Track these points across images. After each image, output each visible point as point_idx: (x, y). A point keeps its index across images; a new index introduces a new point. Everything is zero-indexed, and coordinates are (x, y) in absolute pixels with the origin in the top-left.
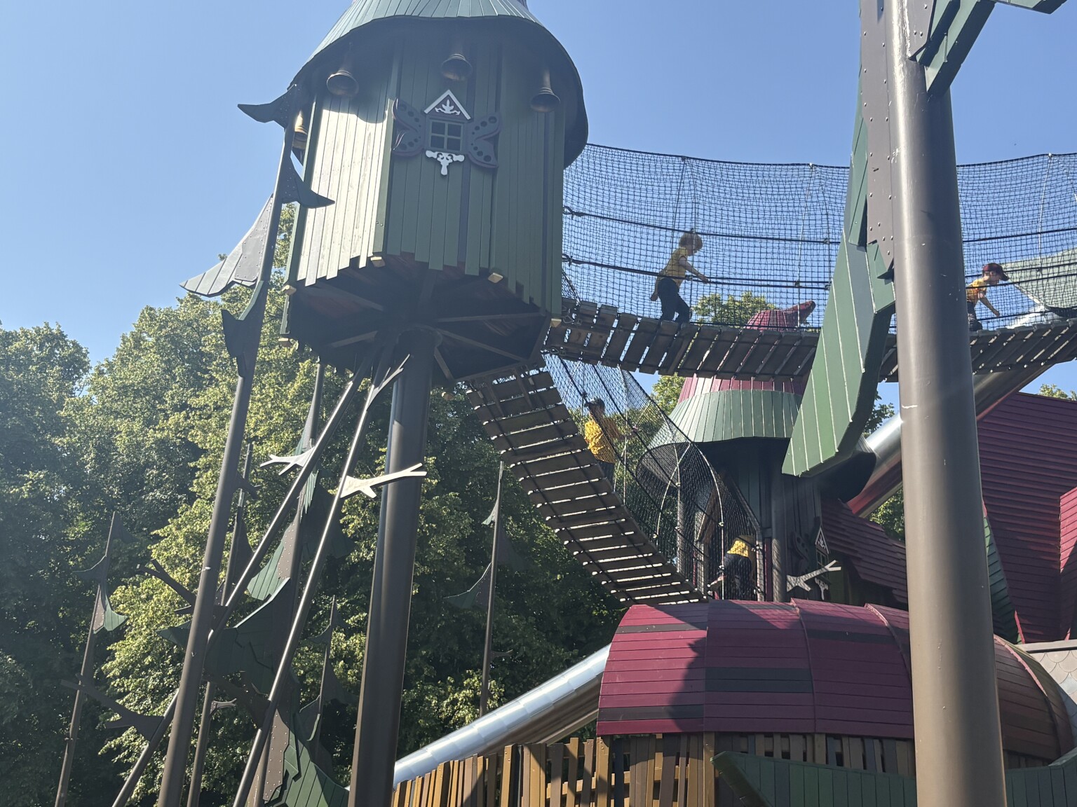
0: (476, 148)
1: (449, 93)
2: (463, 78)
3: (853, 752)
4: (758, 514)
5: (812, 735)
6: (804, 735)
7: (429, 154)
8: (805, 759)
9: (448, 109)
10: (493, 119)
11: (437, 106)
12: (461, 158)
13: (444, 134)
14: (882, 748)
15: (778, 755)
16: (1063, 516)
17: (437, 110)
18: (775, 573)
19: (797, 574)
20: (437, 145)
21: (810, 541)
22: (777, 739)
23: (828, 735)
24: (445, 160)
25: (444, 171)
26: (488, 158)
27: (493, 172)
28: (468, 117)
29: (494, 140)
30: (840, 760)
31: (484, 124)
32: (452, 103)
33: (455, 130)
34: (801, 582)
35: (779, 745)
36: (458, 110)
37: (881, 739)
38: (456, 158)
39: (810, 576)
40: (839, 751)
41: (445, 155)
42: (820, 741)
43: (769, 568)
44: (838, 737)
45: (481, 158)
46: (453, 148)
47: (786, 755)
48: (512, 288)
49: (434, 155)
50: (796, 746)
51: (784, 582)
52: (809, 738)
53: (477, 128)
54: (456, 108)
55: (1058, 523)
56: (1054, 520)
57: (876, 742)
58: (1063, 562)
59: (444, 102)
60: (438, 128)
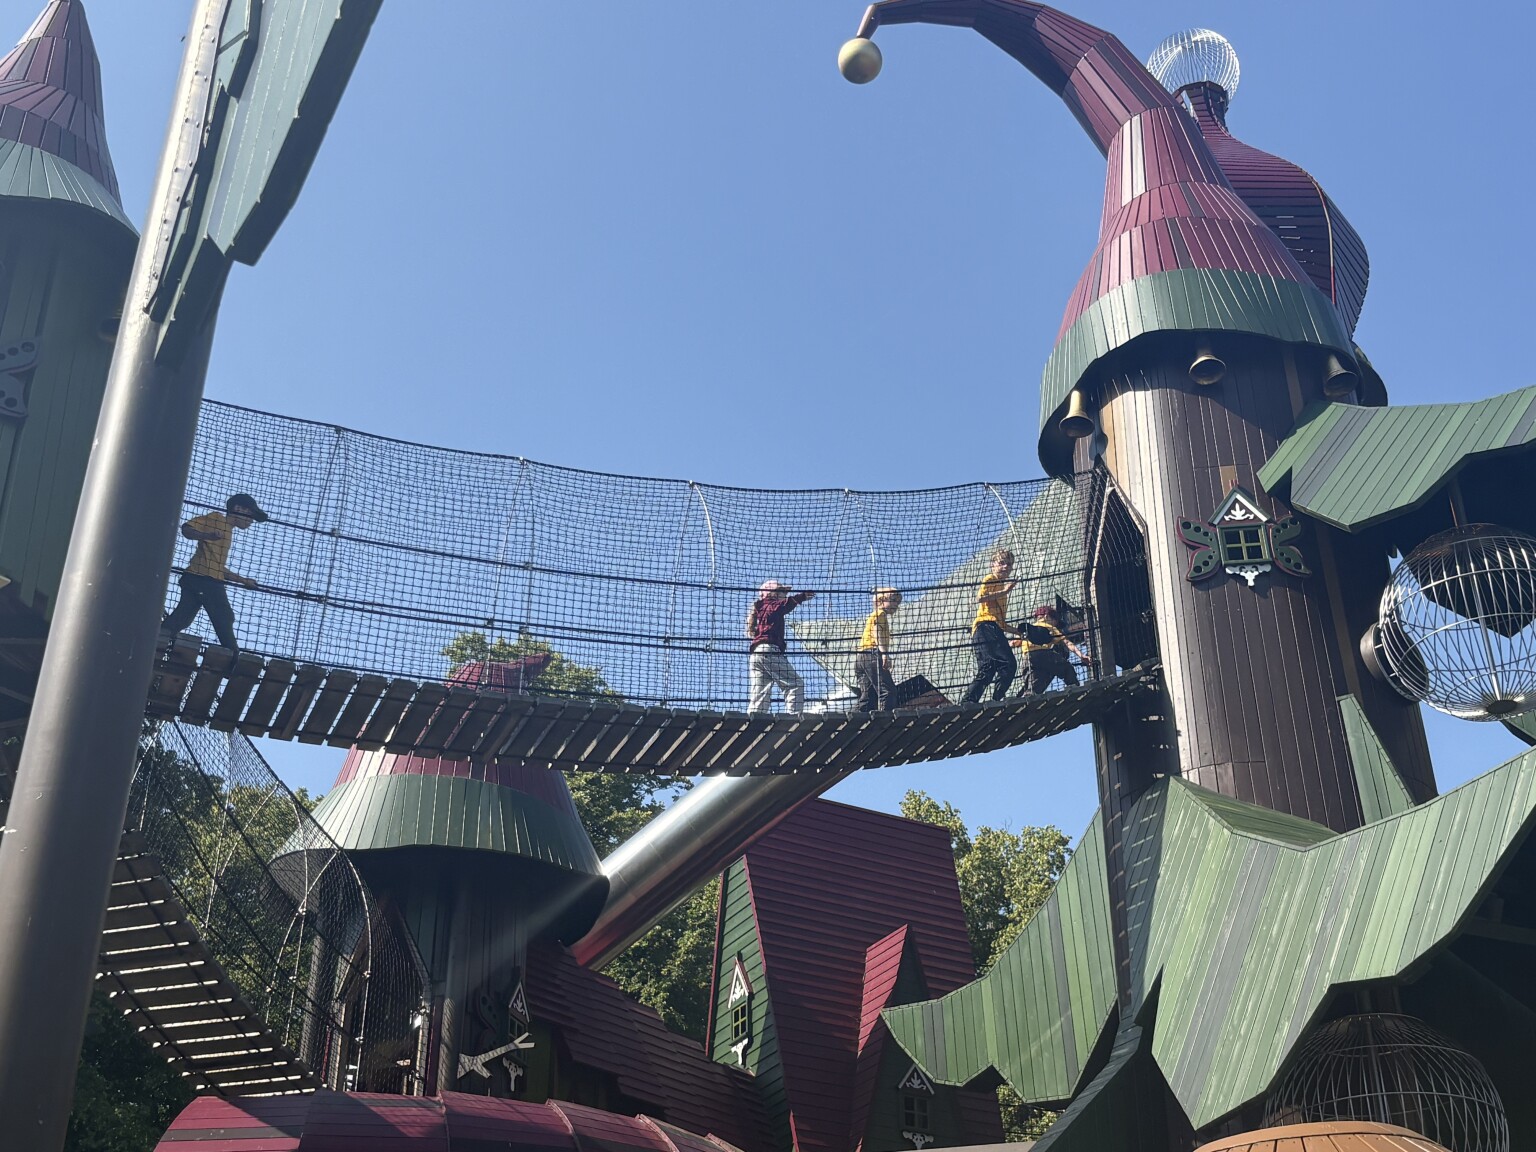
4: (428, 960)
10: (28, 346)
16: (868, 976)
18: (443, 1051)
19: (474, 1053)
21: (503, 1001)
26: (11, 402)
27: (18, 423)
29: (27, 376)
31: (13, 351)
34: (476, 1064)
39: (492, 1054)
43: (435, 1043)
45: (2, 401)
48: (25, 598)
51: (454, 1063)
55: (860, 986)
56: (853, 980)
58: (862, 1043)
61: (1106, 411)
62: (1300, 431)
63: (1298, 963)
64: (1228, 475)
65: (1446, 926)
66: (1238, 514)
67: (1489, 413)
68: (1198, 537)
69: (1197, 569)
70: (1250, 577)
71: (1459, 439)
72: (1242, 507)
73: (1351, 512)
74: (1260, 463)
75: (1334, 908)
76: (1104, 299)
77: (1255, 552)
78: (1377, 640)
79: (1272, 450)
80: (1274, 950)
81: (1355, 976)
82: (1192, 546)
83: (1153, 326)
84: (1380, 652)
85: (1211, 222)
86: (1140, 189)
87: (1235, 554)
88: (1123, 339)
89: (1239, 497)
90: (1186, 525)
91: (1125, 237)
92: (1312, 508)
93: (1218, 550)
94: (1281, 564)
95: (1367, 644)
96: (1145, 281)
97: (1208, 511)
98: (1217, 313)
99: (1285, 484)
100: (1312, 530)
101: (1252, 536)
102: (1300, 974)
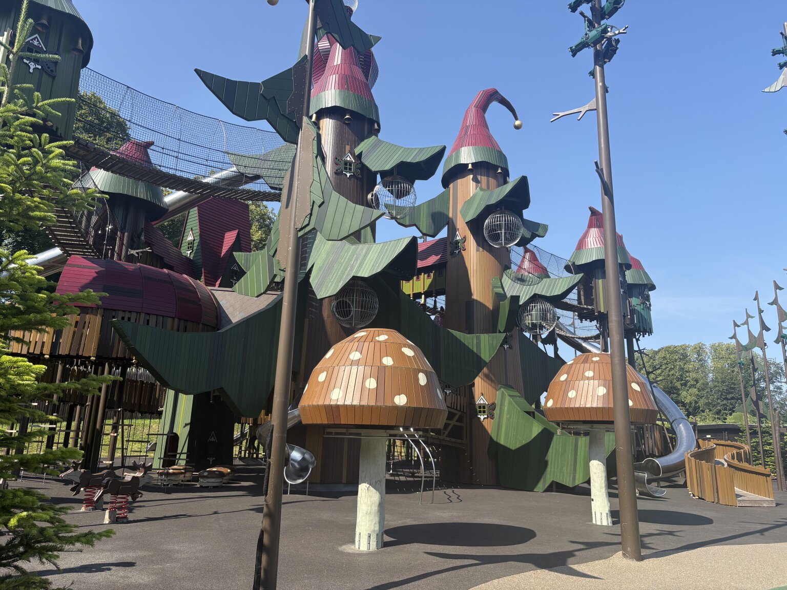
0: (47, 65)
1: (37, 35)
2: (44, 31)
3: (153, 320)
5: (140, 313)
6: (137, 313)
7: (24, 60)
8: (136, 322)
9: (36, 43)
11: (32, 40)
12: (40, 67)
14: (163, 320)
15: (126, 319)
16: (225, 240)
17: (31, 42)
18: (124, 247)
19: (133, 249)
21: (139, 237)
22: (127, 313)
23: (146, 313)
24: (32, 66)
25: (31, 71)
26: (52, 71)
27: (54, 78)
28: (45, 50)
29: (56, 63)
30: (148, 321)
32: (38, 41)
34: (134, 252)
35: (127, 315)
36: (41, 45)
37: (163, 316)
38: (37, 66)
40: (148, 318)
41: (32, 63)
42: (143, 315)
43: (122, 244)
44: (149, 314)
45: (49, 70)
46: (36, 61)
47: (129, 319)
48: (54, 129)
49: (28, 62)
50: (133, 316)
51: (127, 251)
52: (138, 314)
54: (40, 43)
55: (223, 242)
56: (221, 240)
57: (162, 317)
59: (34, 39)
60: (30, 49)
61: (321, 121)
62: (366, 141)
63: (346, 269)
64: (348, 148)
65: (379, 270)
66: (348, 159)
67: (408, 151)
68: (338, 162)
69: (337, 170)
70: (348, 175)
71: (401, 156)
72: (350, 157)
73: (375, 168)
74: (355, 147)
75: (357, 259)
76: (327, 92)
77: (350, 169)
78: (372, 196)
79: (358, 144)
80: (342, 265)
81: (359, 275)
82: (337, 164)
83: (338, 105)
84: (372, 199)
85: (355, 78)
86: (339, 63)
87: (346, 168)
88: (330, 106)
89: (349, 154)
90: (336, 158)
91: (334, 76)
92: (366, 163)
93: (342, 167)
94: (355, 173)
95: (369, 196)
96: (338, 91)
97: (342, 156)
98: (352, 106)
99: (361, 154)
100: (364, 168)
101: (350, 165)
102: (347, 272)
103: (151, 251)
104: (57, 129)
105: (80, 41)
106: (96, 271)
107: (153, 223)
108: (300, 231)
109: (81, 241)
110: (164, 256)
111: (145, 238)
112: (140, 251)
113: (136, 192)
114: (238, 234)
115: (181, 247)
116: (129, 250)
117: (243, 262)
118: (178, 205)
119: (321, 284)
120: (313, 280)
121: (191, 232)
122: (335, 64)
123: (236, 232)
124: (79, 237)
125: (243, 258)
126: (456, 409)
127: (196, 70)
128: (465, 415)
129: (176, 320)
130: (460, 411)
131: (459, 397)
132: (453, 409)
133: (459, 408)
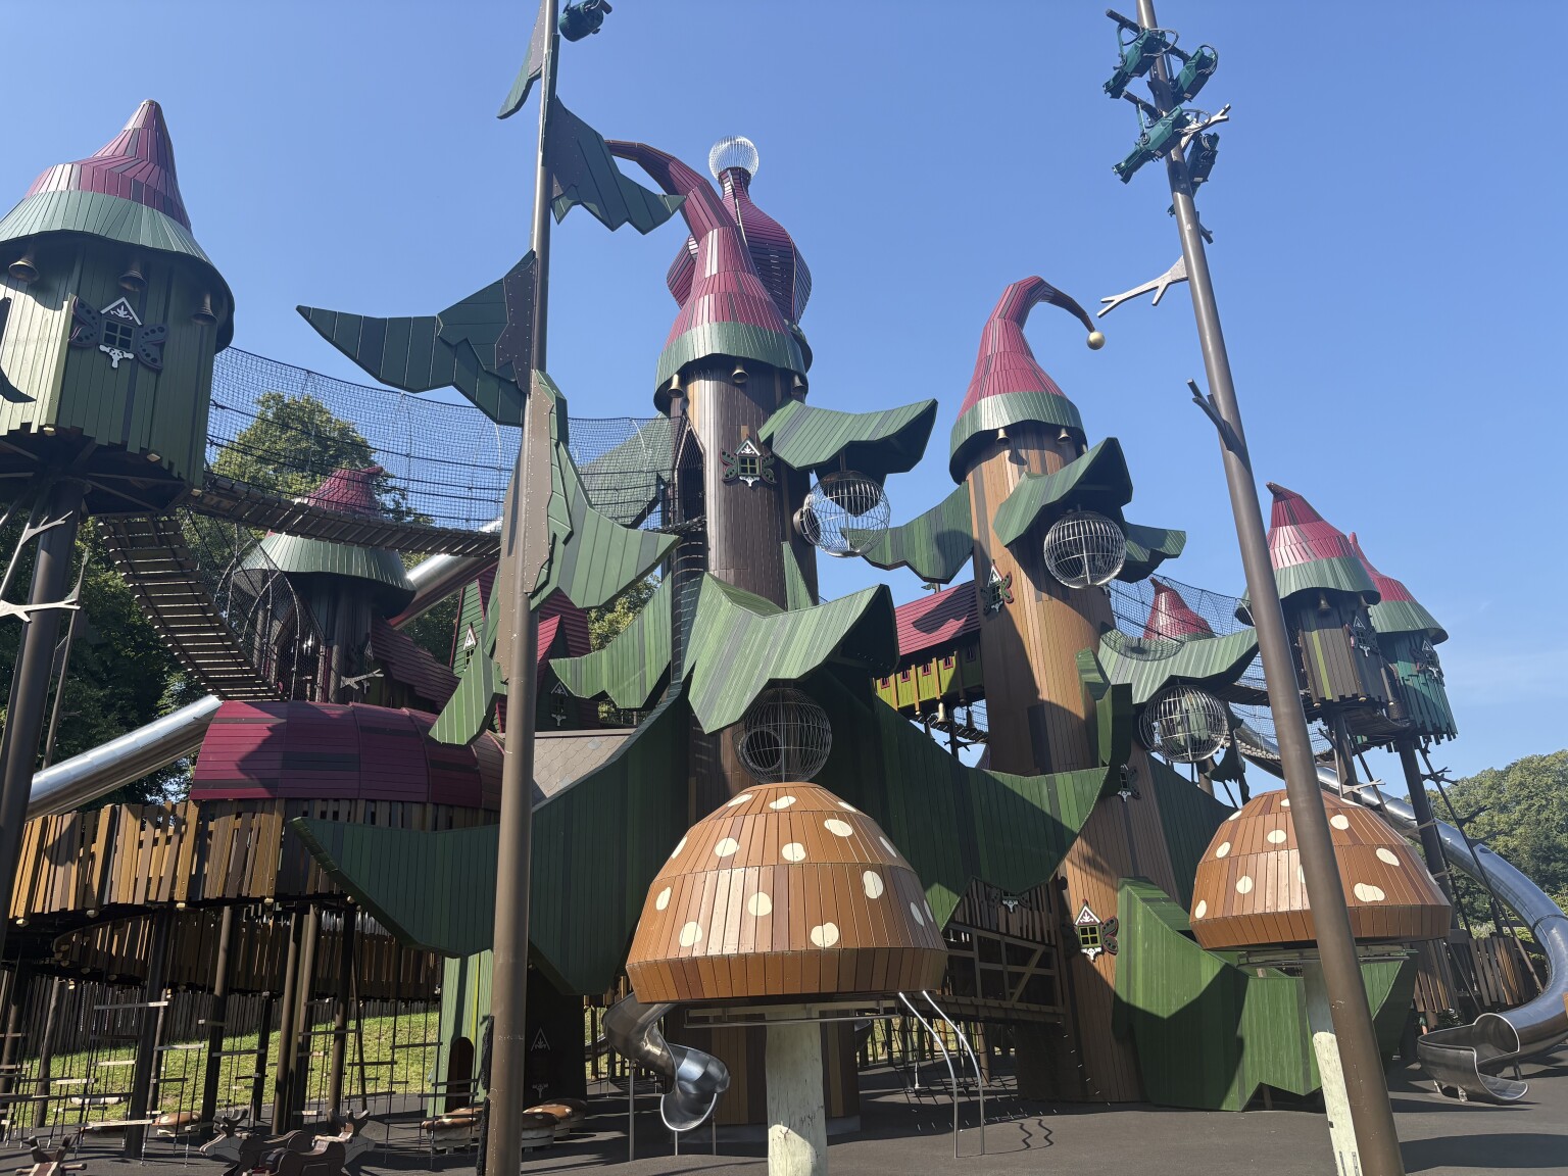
0: (144, 350)
1: (123, 299)
2: (137, 290)
3: (382, 811)
4: (324, 629)
5: (356, 800)
6: (350, 800)
7: (102, 348)
8: (348, 820)
9: (122, 313)
10: (162, 330)
11: (113, 309)
12: (131, 356)
13: (116, 332)
14: (403, 808)
15: (330, 815)
17: (112, 312)
18: (333, 674)
19: (349, 675)
20: (110, 341)
21: (361, 652)
22: (331, 803)
23: (367, 800)
24: (116, 355)
25: (115, 366)
26: (154, 360)
27: (158, 372)
28: (140, 324)
29: (162, 346)
30: (373, 815)
31: (153, 331)
32: (126, 309)
33: (126, 332)
34: (351, 682)
35: (331, 807)
36: (131, 315)
37: (403, 802)
38: (126, 355)
39: (358, 679)
40: (373, 810)
41: (117, 351)
42: (361, 804)
43: (328, 670)
44: (374, 801)
45: (149, 359)
46: (124, 346)
47: (336, 815)
49: (107, 350)
50: (344, 808)
51: (338, 681)
52: (353, 802)
53: (147, 334)
54: (129, 314)
57: (400, 805)
59: (119, 306)
60: (112, 327)
61: (690, 387)
62: (779, 412)
63: (756, 667)
64: (745, 430)
65: (819, 661)
66: (748, 451)
67: (862, 422)
68: (729, 460)
69: (727, 476)
70: (750, 482)
71: (847, 433)
72: (750, 447)
73: (798, 461)
74: (759, 427)
75: (774, 645)
76: (694, 330)
77: (753, 470)
78: (801, 517)
79: (765, 421)
80: (747, 659)
81: (782, 675)
82: (725, 464)
83: (717, 351)
84: (802, 522)
85: (747, 297)
86: (715, 271)
87: (744, 470)
88: (702, 355)
89: (748, 442)
90: (724, 453)
91: (707, 297)
92: (781, 455)
93: (737, 467)
94: (764, 477)
95: (797, 517)
96: (714, 325)
97: (735, 448)
98: (746, 350)
99: (770, 439)
100: (779, 464)
101: (753, 462)
102: (757, 672)
103: (382, 675)
104: (171, 464)
105: (208, 301)
106: (269, 725)
107: (392, 621)
108: (532, 597)
109: (246, 672)
110: (416, 684)
111: (374, 652)
112: (362, 677)
113: (349, 566)
114: (561, 623)
115: (454, 662)
116: (343, 678)
117: (569, 676)
118: (437, 582)
119: (710, 703)
120: (695, 698)
121: (470, 631)
122: (708, 275)
123: (556, 619)
124: (240, 664)
125: (568, 669)
126: (1034, 941)
127: (300, 309)
128: (1054, 950)
129: (430, 808)
130: (1042, 942)
131: (1036, 913)
132: (1027, 939)
133: (1038, 938)
